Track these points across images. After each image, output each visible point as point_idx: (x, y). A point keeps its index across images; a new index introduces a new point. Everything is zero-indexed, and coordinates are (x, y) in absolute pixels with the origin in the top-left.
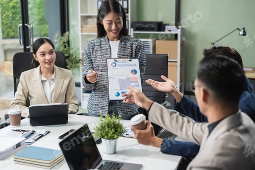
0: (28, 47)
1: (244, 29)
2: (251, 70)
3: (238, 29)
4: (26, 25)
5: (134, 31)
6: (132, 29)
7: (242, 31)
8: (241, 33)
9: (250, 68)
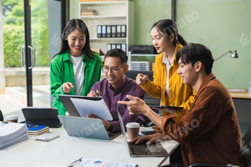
0: (30, 68)
1: (236, 52)
2: (244, 91)
3: (230, 52)
4: (29, 47)
5: (132, 53)
6: (130, 52)
7: (234, 53)
8: (233, 55)
9: (243, 89)
